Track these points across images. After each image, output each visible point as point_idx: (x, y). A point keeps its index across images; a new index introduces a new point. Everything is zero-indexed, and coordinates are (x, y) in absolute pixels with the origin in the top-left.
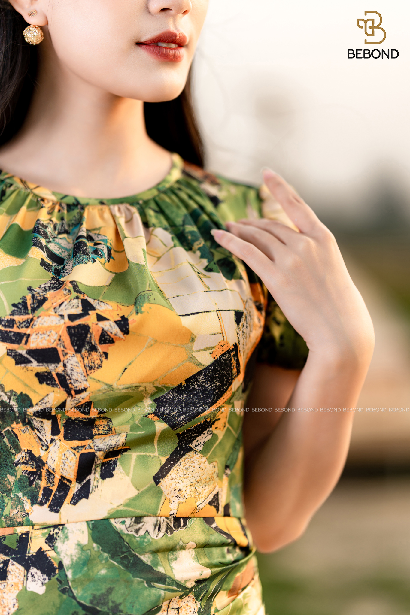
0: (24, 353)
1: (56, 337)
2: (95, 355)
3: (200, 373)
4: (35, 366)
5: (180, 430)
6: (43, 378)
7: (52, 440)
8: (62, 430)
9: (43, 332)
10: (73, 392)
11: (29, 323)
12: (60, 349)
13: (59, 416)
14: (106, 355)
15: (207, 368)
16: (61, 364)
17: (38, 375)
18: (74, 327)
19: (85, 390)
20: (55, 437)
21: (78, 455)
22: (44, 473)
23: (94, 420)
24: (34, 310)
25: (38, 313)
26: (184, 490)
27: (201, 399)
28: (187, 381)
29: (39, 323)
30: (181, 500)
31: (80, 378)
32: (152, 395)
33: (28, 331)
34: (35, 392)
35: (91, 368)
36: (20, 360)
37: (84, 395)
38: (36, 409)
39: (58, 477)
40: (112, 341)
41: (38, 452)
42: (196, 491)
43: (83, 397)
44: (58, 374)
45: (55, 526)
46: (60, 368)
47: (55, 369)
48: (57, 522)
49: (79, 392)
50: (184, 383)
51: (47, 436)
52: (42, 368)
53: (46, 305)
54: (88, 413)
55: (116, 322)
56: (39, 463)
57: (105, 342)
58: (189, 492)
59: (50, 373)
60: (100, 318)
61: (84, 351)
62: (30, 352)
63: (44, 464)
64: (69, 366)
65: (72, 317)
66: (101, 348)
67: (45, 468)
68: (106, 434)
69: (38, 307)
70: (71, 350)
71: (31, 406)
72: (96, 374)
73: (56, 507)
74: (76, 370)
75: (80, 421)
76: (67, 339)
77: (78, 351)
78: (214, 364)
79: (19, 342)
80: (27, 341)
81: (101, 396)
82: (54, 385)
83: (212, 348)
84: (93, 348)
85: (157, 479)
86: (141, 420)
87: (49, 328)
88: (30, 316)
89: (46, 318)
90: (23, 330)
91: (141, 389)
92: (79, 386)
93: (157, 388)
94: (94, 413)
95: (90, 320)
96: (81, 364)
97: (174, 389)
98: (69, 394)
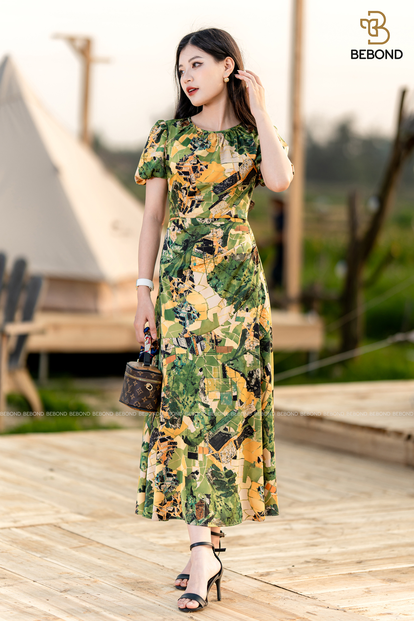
0: (181, 172)
1: (189, 169)
2: (198, 174)
3: (227, 179)
4: (183, 176)
5: (219, 195)
6: (185, 179)
7: (185, 196)
8: (188, 194)
9: (186, 167)
10: (192, 183)
11: (183, 165)
12: (190, 172)
13: (188, 190)
14: (201, 174)
15: (229, 178)
16: (190, 176)
17: (184, 178)
18: (194, 167)
19: (195, 183)
20: (186, 195)
21: (192, 200)
22: (182, 204)
23: (196, 191)
24: (184, 161)
25: (185, 162)
26: (217, 211)
27: (226, 186)
28: (223, 181)
29: (185, 165)
30: (216, 214)
31: (194, 180)
32: (213, 186)
33: (182, 167)
34: (183, 183)
35: (197, 177)
36: (180, 174)
37: (194, 184)
38: (183, 187)
39: (186, 206)
40: (203, 171)
41: (182, 199)
42: (222, 211)
43: (194, 185)
44: (189, 178)
45: (184, 218)
46: (189, 177)
47: (188, 177)
48: (184, 217)
49: (193, 183)
50: (222, 182)
51: (184, 195)
52: (185, 177)
53: (188, 160)
54: (195, 190)
55: (205, 166)
56: (182, 201)
57: (201, 171)
58: (219, 211)
59: (187, 178)
60: (201, 165)
61: (196, 173)
62: (183, 172)
63: (183, 202)
64: (192, 176)
65: (194, 164)
66: (200, 172)
67: (183, 203)
68: (199, 195)
69: (186, 160)
70: (192, 173)
71: (182, 186)
72: (198, 179)
73: (184, 213)
74: (193, 178)
75: (193, 192)
76: (191, 169)
77: (194, 173)
78: (231, 177)
79: (180, 169)
80: (182, 169)
81: (199, 185)
82: (187, 181)
83: (230, 172)
84: (198, 172)
85: (210, 209)
86: (209, 192)
87: (187, 166)
88: (183, 163)
89: (187, 164)
90: (181, 166)
91: (210, 184)
92: (193, 182)
93: (214, 183)
94: (196, 190)
95: (198, 165)
96: (195, 176)
97: (219, 184)
98: (191, 184)
